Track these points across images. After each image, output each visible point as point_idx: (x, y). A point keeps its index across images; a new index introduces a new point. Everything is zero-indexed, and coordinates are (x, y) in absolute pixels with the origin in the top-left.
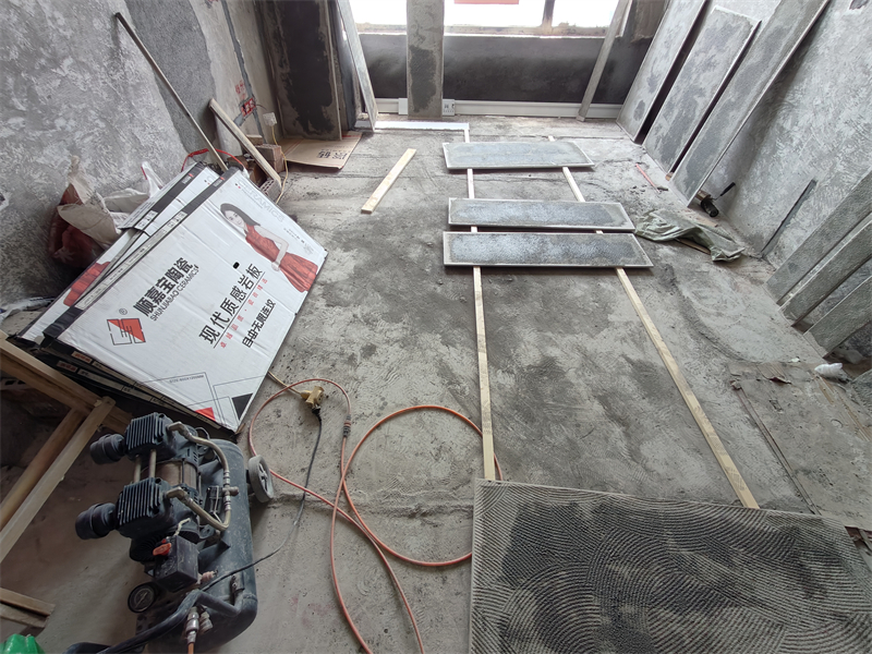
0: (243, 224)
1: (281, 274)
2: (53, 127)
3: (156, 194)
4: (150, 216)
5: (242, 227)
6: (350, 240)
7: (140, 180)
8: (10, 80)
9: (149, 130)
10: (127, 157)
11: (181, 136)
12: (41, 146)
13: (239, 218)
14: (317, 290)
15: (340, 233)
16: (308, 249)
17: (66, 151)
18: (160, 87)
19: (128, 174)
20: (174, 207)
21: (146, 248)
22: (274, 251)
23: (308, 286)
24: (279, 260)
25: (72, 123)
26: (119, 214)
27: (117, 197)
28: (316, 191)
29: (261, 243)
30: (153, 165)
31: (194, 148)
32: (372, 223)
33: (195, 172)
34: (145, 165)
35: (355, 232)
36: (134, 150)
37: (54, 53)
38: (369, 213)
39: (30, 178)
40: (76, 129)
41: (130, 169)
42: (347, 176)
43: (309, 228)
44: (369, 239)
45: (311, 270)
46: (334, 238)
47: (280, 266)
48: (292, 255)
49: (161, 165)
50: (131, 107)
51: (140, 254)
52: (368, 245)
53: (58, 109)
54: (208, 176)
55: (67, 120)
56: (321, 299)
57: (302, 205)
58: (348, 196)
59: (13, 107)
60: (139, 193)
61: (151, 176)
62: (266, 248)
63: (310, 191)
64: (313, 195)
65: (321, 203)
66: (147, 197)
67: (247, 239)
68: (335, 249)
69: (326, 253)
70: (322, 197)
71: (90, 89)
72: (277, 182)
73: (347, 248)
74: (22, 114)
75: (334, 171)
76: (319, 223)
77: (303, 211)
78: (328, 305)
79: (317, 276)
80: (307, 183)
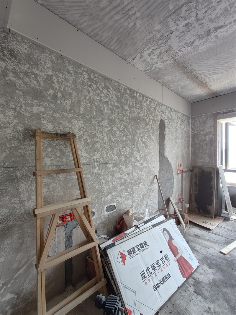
0: (168, 237)
1: (177, 264)
2: (132, 196)
3: (146, 218)
4: (142, 224)
5: (168, 238)
6: (212, 264)
7: (144, 213)
8: (130, 186)
9: (151, 201)
10: (143, 206)
11: (158, 204)
12: (128, 199)
13: (168, 235)
14: (191, 280)
15: (207, 258)
16: (191, 258)
17: (132, 202)
18: (158, 192)
19: (142, 211)
20: (150, 224)
21: (138, 233)
22: (176, 252)
23: (187, 276)
24: (177, 257)
25: (136, 196)
26: (135, 221)
27: (137, 216)
28: (199, 235)
29: (172, 247)
30: (149, 210)
31: (161, 208)
32: (226, 260)
33: (159, 215)
34: (147, 210)
35: (215, 260)
36: (146, 205)
37: (140, 182)
38: (224, 254)
39: (122, 206)
40: (136, 197)
41: (143, 210)
42: (215, 234)
43: (193, 249)
44: (223, 267)
45: (190, 269)
46: (204, 259)
47: (177, 260)
48: (183, 258)
49: (150, 211)
50: (150, 195)
51: (136, 234)
52: (222, 271)
53: (135, 193)
54: (162, 218)
55: (136, 195)
56: (192, 286)
57: (192, 238)
58: (214, 242)
59: (128, 191)
60: (142, 217)
61: (147, 213)
62: (174, 250)
63: (196, 234)
64: (197, 236)
65: (200, 241)
66: (144, 218)
67: (168, 243)
68: (204, 264)
69: (199, 264)
70: (201, 238)
71: (143, 190)
72: (184, 226)
73: (210, 267)
74: (128, 192)
75: (208, 230)
76: (198, 249)
77: (192, 241)
78: (195, 292)
79: (192, 273)
80: (195, 230)
